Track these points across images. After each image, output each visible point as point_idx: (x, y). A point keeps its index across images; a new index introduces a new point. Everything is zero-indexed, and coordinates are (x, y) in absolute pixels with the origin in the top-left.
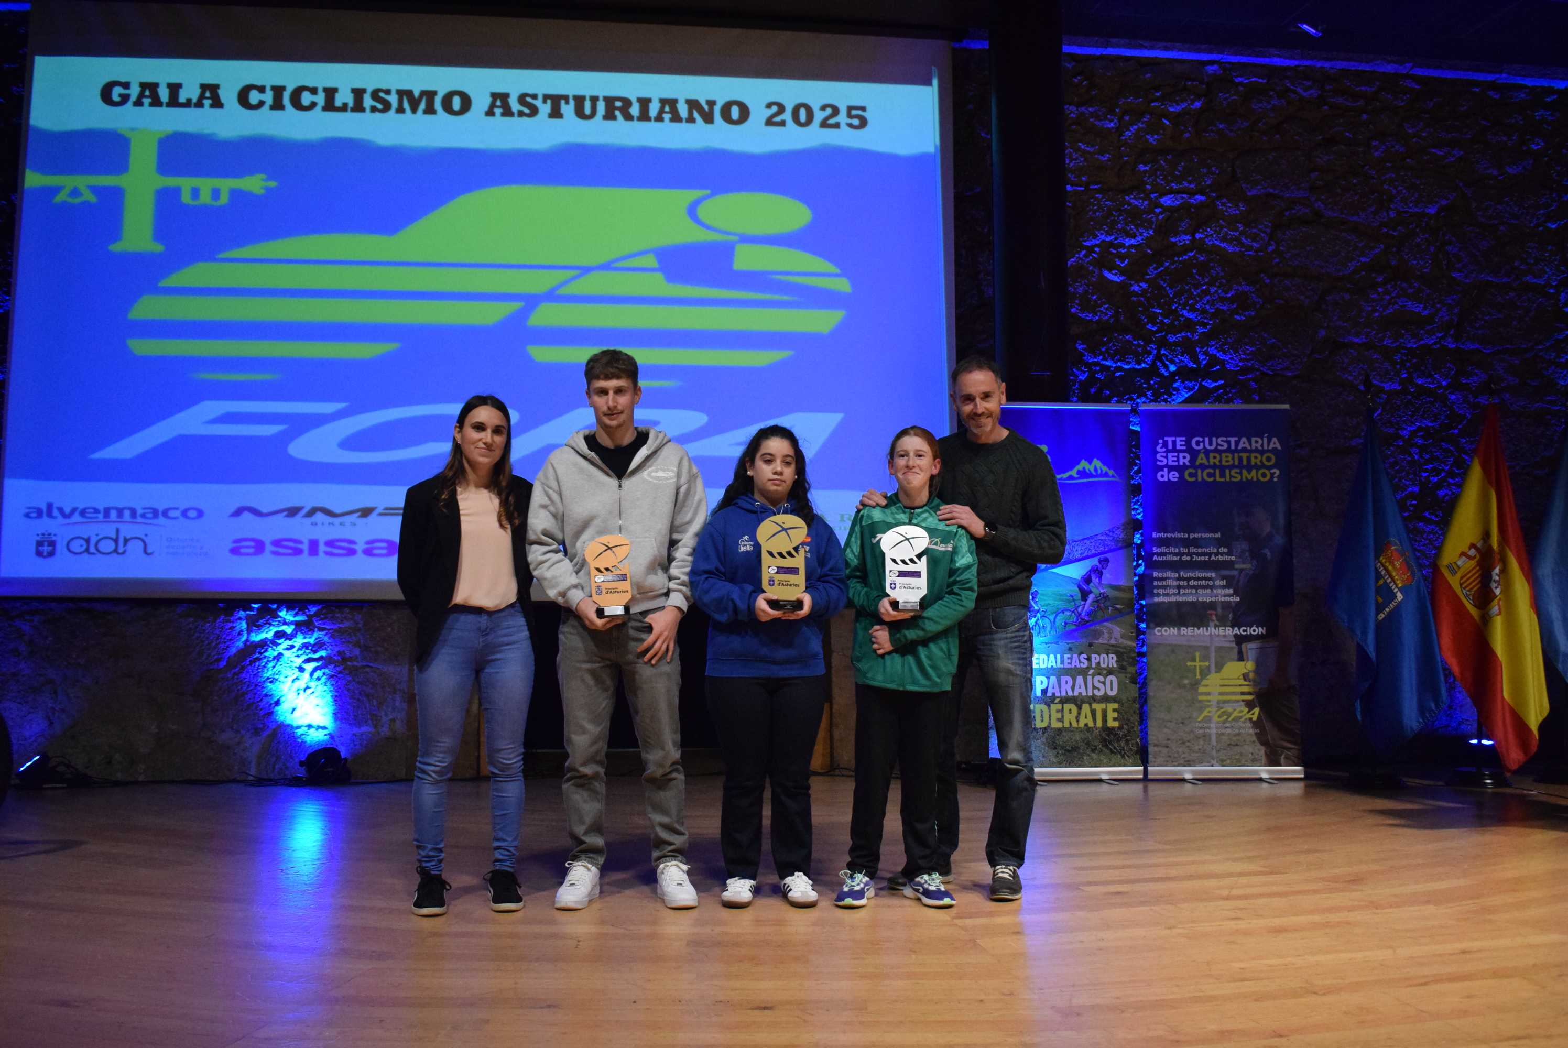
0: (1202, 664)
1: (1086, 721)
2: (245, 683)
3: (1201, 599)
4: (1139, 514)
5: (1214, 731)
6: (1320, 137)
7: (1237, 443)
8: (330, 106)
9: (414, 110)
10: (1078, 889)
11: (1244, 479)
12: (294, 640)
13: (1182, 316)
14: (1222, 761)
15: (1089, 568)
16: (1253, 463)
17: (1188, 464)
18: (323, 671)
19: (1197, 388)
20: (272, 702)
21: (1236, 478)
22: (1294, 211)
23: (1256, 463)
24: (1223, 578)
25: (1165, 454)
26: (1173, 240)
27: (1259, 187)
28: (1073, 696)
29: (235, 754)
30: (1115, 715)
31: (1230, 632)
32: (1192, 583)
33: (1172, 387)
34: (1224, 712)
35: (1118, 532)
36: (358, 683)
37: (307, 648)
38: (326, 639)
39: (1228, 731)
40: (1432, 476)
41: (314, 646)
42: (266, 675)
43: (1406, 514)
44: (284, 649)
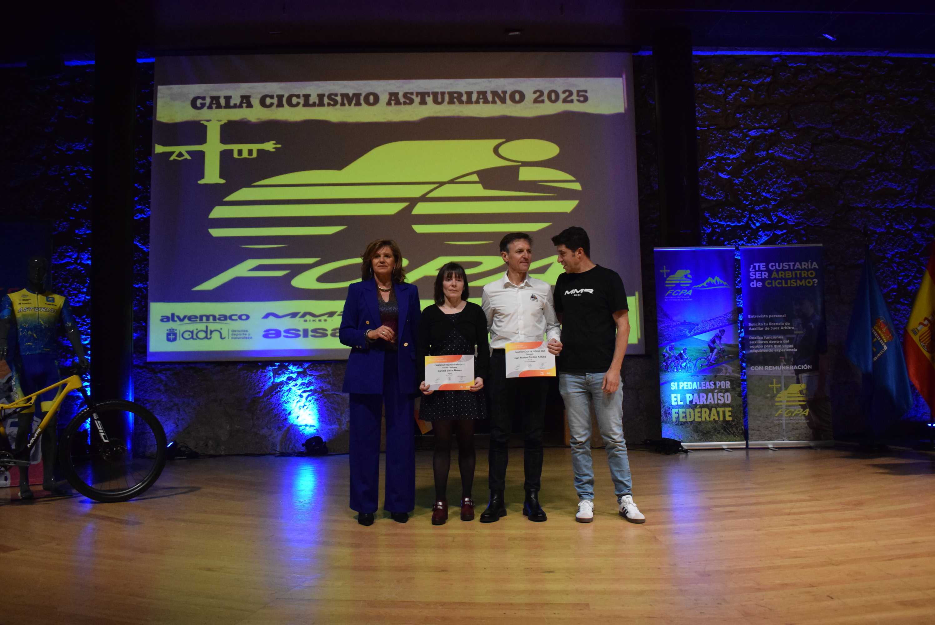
0: (777, 385)
1: (714, 417)
2: (273, 404)
3: (775, 351)
4: (741, 304)
5: (784, 422)
6: (837, 94)
7: (794, 266)
8: (307, 104)
9: (350, 104)
10: (710, 509)
11: (798, 285)
12: (297, 381)
13: (763, 196)
14: (789, 438)
15: (715, 335)
16: (803, 276)
17: (767, 278)
18: (312, 397)
19: (771, 235)
20: (287, 413)
21: (794, 284)
22: (823, 136)
23: (804, 276)
24: (787, 339)
25: (754, 273)
26: (756, 154)
27: (804, 123)
28: (707, 404)
29: (269, 440)
30: (730, 414)
31: (792, 368)
32: (771, 342)
33: (758, 235)
34: (790, 412)
35: (730, 315)
36: (330, 403)
37: (304, 385)
38: (313, 380)
39: (792, 421)
40: (904, 279)
41: (307, 383)
42: (283, 400)
43: (890, 301)
44: (292, 386)
